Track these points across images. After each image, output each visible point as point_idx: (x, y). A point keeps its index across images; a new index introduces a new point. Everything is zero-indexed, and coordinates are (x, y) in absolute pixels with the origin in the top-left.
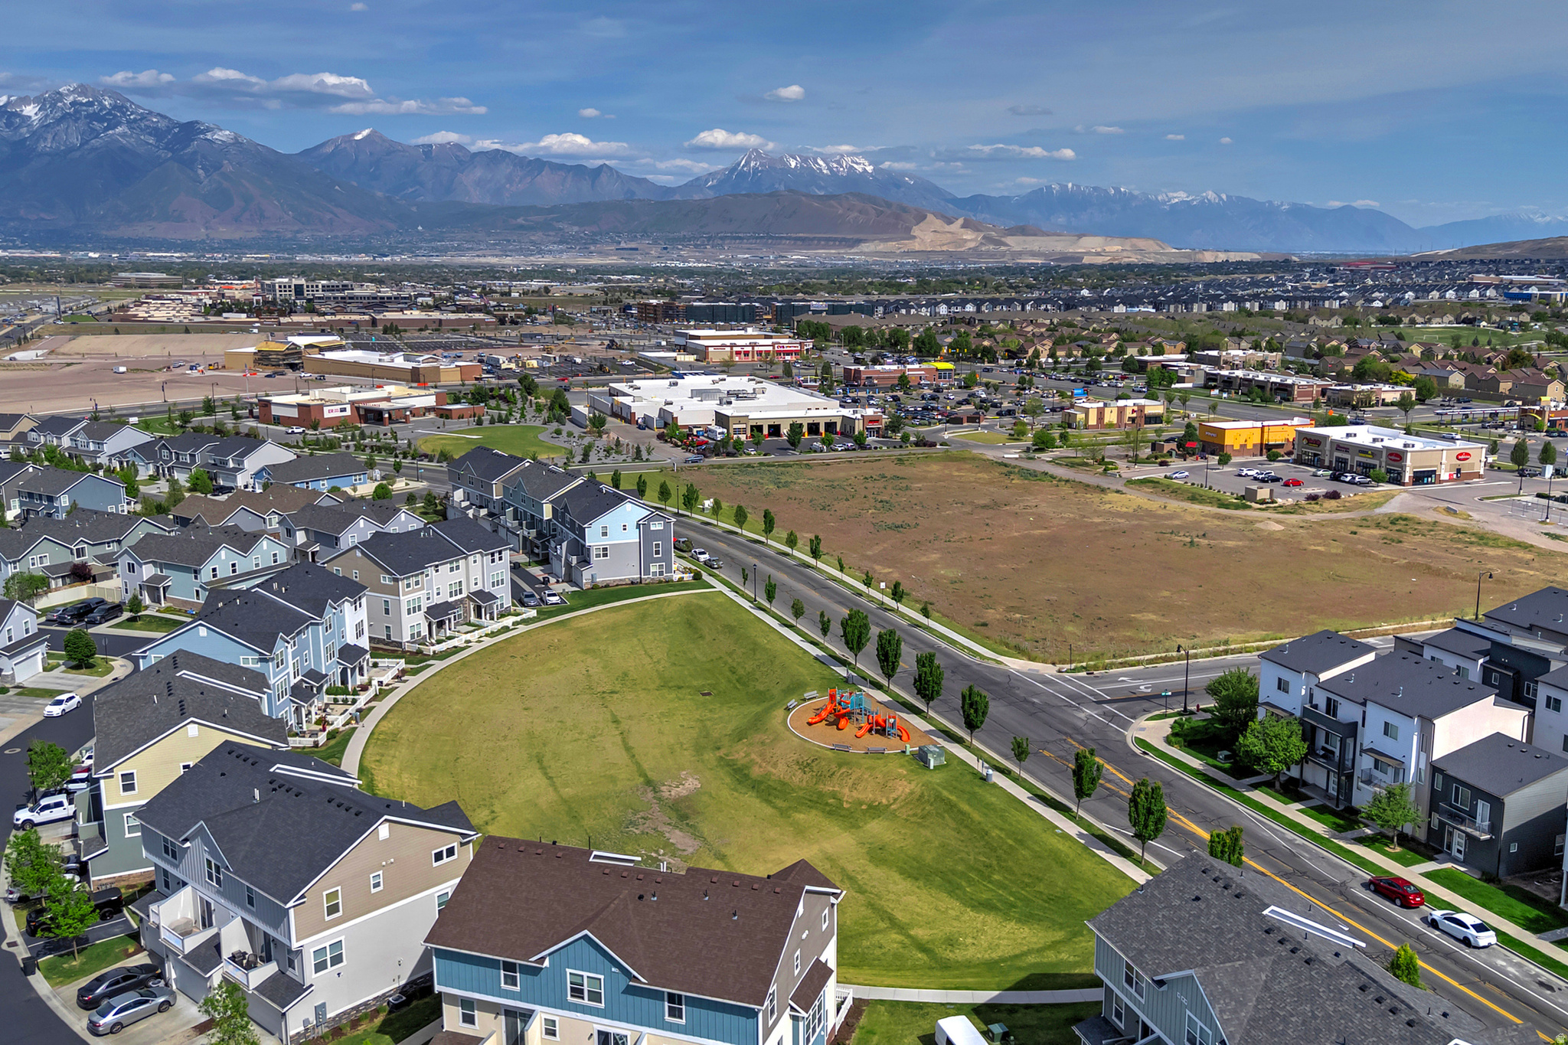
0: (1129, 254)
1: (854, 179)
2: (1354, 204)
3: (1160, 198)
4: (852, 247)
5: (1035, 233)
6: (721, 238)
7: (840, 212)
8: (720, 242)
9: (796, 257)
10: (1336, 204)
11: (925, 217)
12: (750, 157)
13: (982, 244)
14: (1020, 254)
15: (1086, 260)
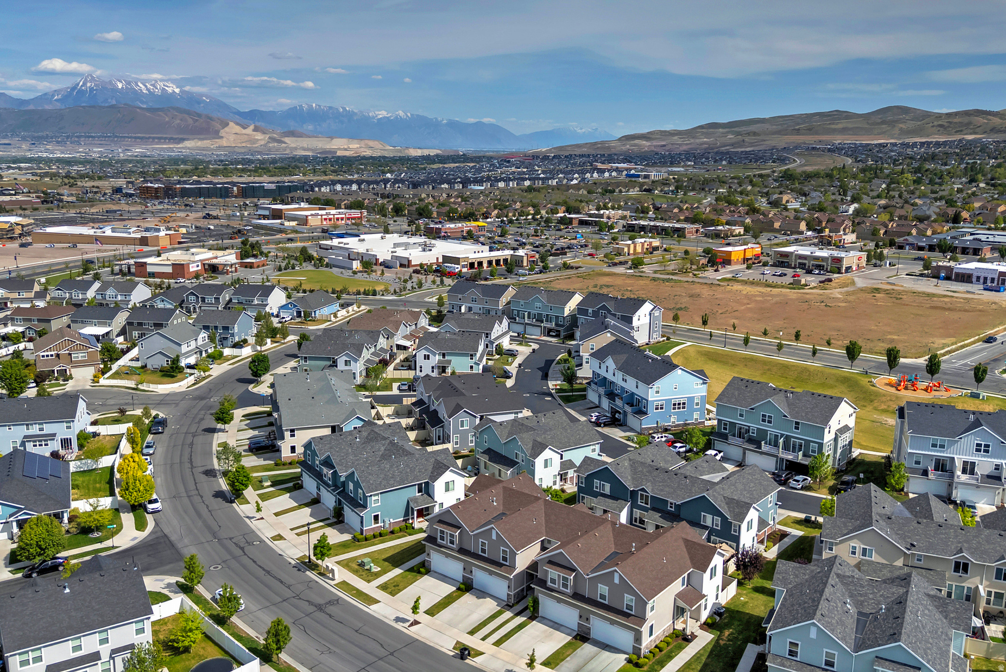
0: (365, 150)
1: (166, 96)
2: (482, 120)
3: (370, 114)
4: (178, 143)
5: (300, 135)
6: (77, 137)
7: (167, 119)
8: (76, 139)
9: (138, 150)
10: (472, 120)
11: (227, 124)
12: (86, 79)
13: (269, 142)
14: (296, 149)
15: (339, 153)
